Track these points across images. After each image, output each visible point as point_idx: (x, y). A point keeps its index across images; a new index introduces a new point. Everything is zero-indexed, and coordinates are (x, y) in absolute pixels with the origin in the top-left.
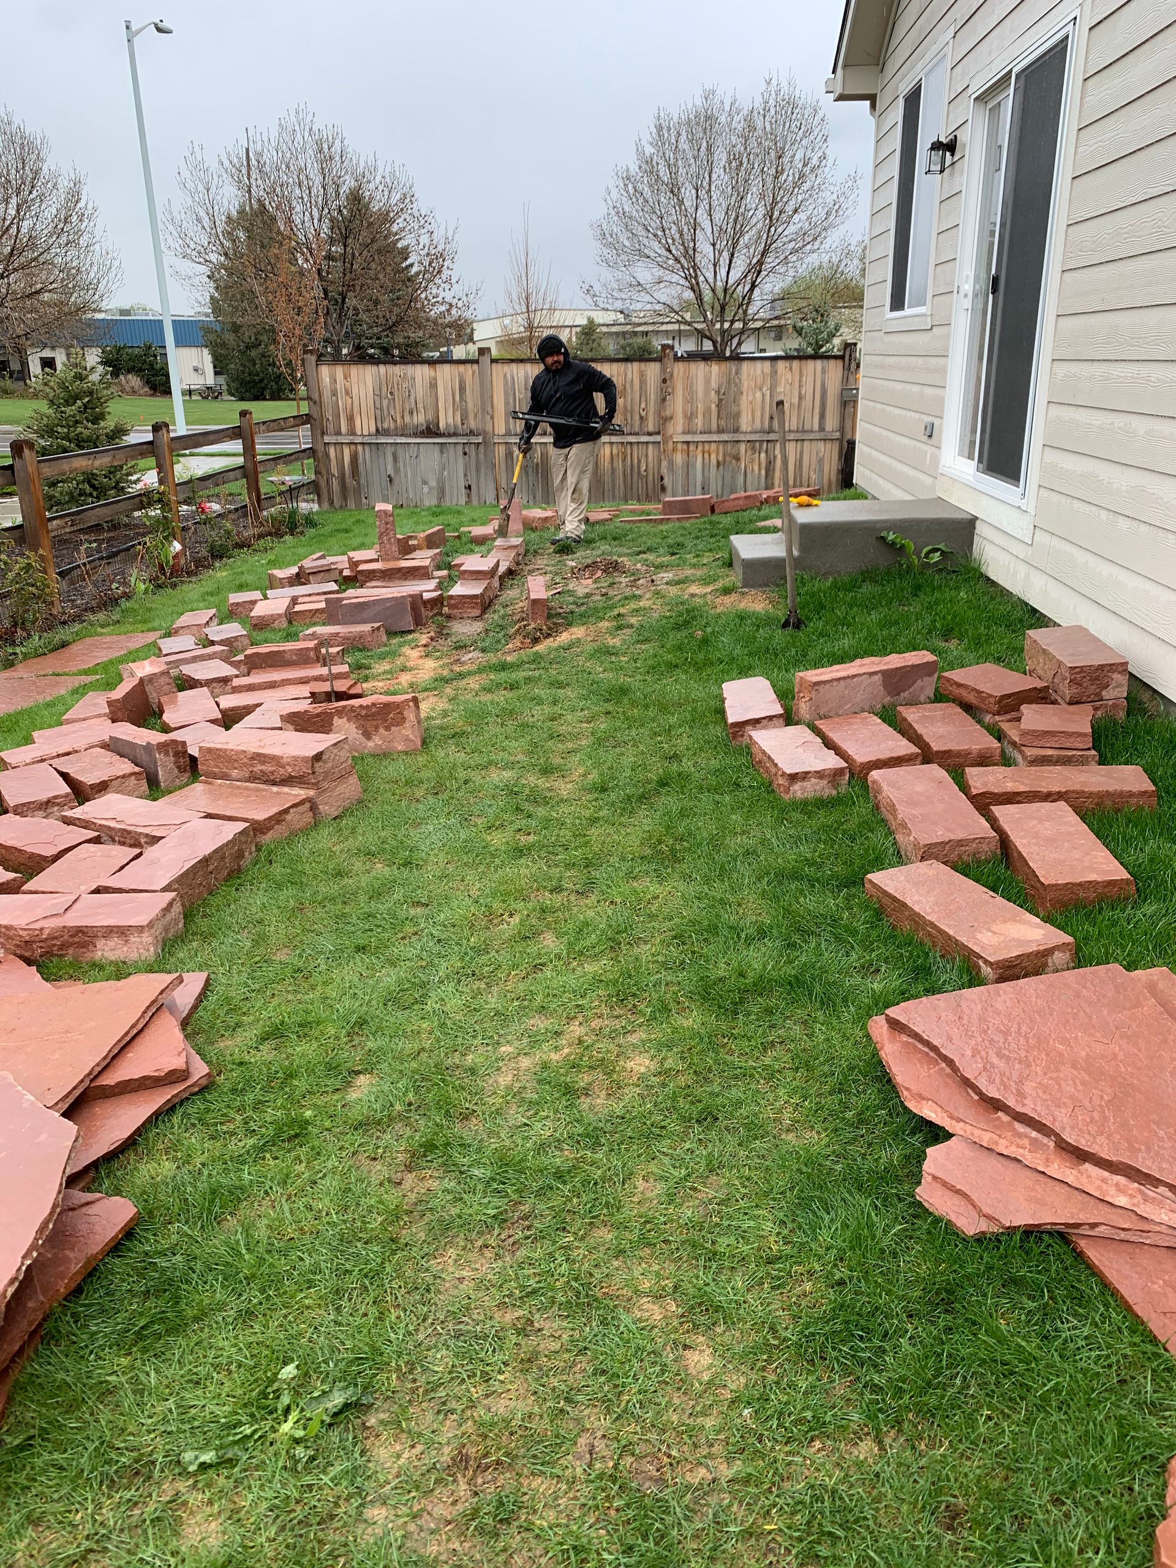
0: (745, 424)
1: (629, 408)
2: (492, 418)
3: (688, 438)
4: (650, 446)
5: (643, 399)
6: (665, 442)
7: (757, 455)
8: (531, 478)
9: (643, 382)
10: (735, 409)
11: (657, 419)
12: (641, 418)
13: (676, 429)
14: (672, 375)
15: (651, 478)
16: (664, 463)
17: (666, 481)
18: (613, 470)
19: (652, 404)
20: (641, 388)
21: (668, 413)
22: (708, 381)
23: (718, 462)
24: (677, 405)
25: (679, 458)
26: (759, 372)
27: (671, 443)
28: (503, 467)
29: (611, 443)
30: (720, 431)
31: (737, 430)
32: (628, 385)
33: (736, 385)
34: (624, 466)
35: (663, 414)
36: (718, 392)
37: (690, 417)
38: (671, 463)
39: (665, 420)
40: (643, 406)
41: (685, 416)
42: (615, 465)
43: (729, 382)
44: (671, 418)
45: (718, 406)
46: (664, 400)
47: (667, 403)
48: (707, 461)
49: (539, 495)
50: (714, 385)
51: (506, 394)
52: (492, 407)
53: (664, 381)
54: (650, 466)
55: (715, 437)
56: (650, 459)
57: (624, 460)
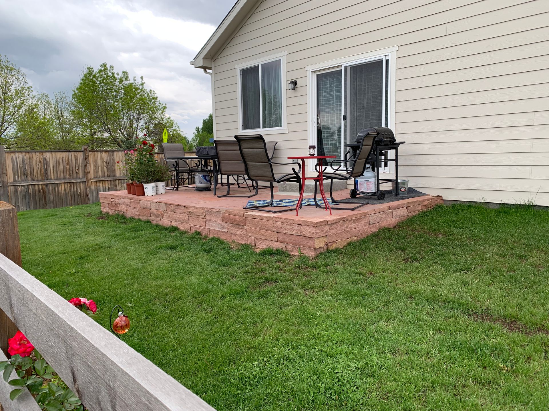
0: (117, 174)
1: (71, 169)
2: (7, 175)
3: (97, 179)
4: (81, 184)
5: (77, 166)
6: (88, 181)
7: (123, 185)
8: (27, 200)
9: (76, 159)
10: (113, 168)
11: (83, 173)
12: (77, 173)
13: (92, 176)
14: (88, 157)
15: (82, 196)
16: (88, 189)
17: (89, 196)
18: (66, 194)
19: (81, 167)
20: (76, 162)
21: (88, 170)
22: (102, 159)
23: (109, 188)
24: (91, 168)
25: (93, 187)
26: (120, 155)
27: (90, 182)
28: (13, 196)
29: (64, 183)
30: (109, 176)
31: (115, 176)
32: (70, 161)
33: (113, 160)
34: (71, 192)
35: (86, 171)
36: (106, 163)
37: (96, 172)
38: (90, 189)
39: (86, 174)
40: (77, 168)
41: (94, 172)
42: (67, 191)
43: (110, 159)
44: (89, 172)
45: (106, 167)
46: (86, 166)
47: (88, 167)
48: (104, 188)
49: (32, 207)
50: (105, 160)
51: (13, 165)
52: (6, 171)
53: (86, 159)
54: (82, 191)
55: (107, 179)
56: (82, 188)
57: (71, 189)
